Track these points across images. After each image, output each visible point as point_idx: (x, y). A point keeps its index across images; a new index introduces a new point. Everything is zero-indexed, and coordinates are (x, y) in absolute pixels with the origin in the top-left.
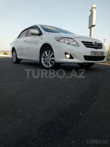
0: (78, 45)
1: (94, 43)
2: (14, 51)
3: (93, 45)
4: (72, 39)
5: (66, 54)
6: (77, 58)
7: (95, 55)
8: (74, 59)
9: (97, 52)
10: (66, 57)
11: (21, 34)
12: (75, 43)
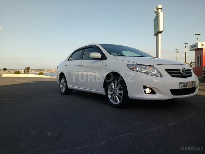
0: (161, 75)
1: (181, 71)
2: (62, 78)
3: (181, 73)
4: (152, 66)
5: (145, 87)
6: (161, 93)
7: (185, 88)
8: (157, 94)
9: (187, 83)
10: (145, 92)
11: (72, 55)
12: (155, 72)
